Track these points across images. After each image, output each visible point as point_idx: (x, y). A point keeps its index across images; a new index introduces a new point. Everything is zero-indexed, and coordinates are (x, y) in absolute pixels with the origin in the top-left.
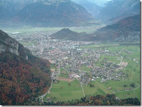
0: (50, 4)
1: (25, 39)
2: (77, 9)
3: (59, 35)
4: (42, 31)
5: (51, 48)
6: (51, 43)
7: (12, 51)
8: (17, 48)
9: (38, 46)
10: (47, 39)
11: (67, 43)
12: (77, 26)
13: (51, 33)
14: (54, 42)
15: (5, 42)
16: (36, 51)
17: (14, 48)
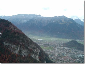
0: (63, 24)
1: (45, 44)
2: (81, 28)
3: (69, 45)
4: (57, 40)
5: (63, 54)
6: (63, 50)
7: (33, 56)
8: (38, 53)
9: (54, 51)
10: (60, 46)
11: (75, 51)
12: (80, 39)
13: (63, 43)
14: (65, 50)
15: (29, 48)
16: (52, 55)
17: (36, 54)
